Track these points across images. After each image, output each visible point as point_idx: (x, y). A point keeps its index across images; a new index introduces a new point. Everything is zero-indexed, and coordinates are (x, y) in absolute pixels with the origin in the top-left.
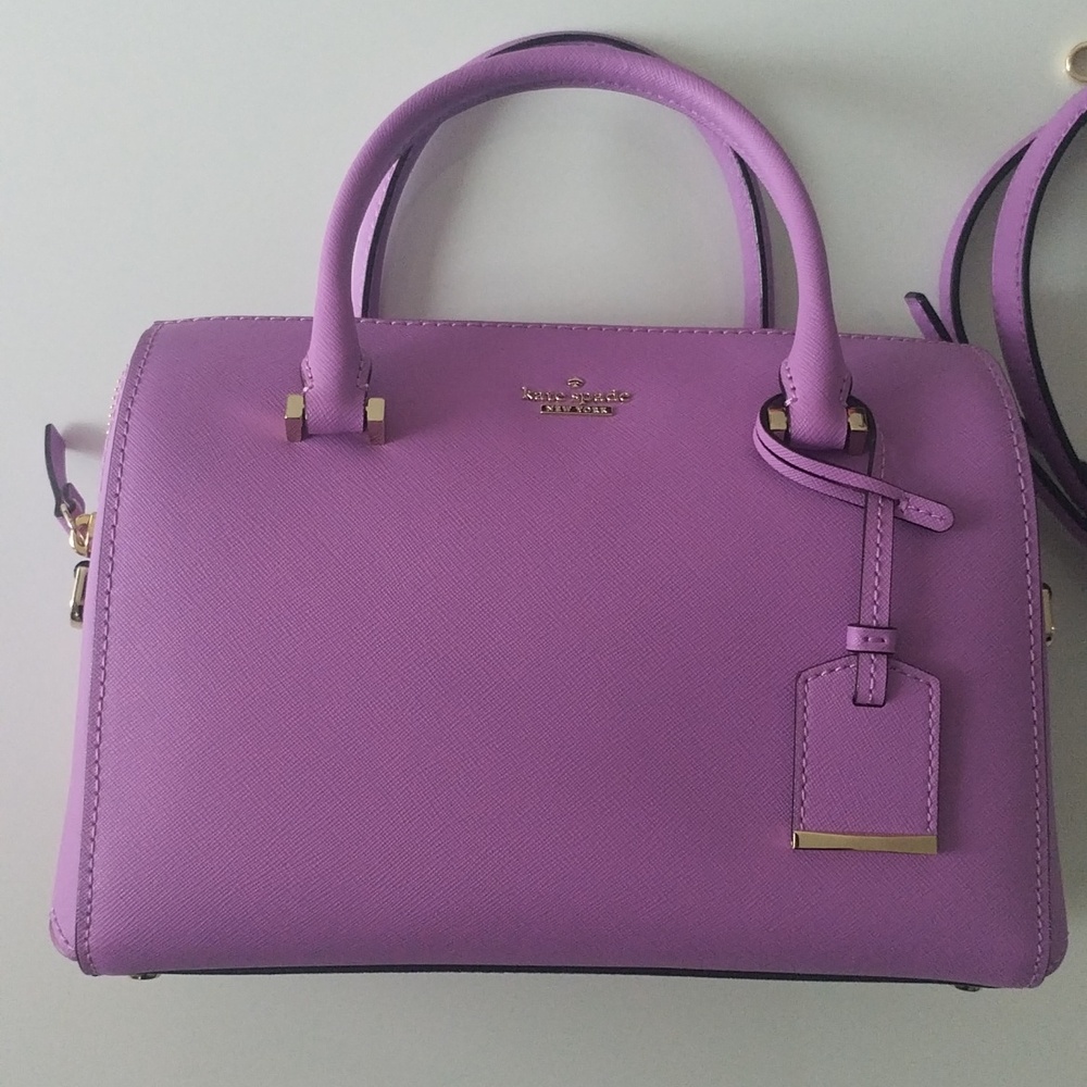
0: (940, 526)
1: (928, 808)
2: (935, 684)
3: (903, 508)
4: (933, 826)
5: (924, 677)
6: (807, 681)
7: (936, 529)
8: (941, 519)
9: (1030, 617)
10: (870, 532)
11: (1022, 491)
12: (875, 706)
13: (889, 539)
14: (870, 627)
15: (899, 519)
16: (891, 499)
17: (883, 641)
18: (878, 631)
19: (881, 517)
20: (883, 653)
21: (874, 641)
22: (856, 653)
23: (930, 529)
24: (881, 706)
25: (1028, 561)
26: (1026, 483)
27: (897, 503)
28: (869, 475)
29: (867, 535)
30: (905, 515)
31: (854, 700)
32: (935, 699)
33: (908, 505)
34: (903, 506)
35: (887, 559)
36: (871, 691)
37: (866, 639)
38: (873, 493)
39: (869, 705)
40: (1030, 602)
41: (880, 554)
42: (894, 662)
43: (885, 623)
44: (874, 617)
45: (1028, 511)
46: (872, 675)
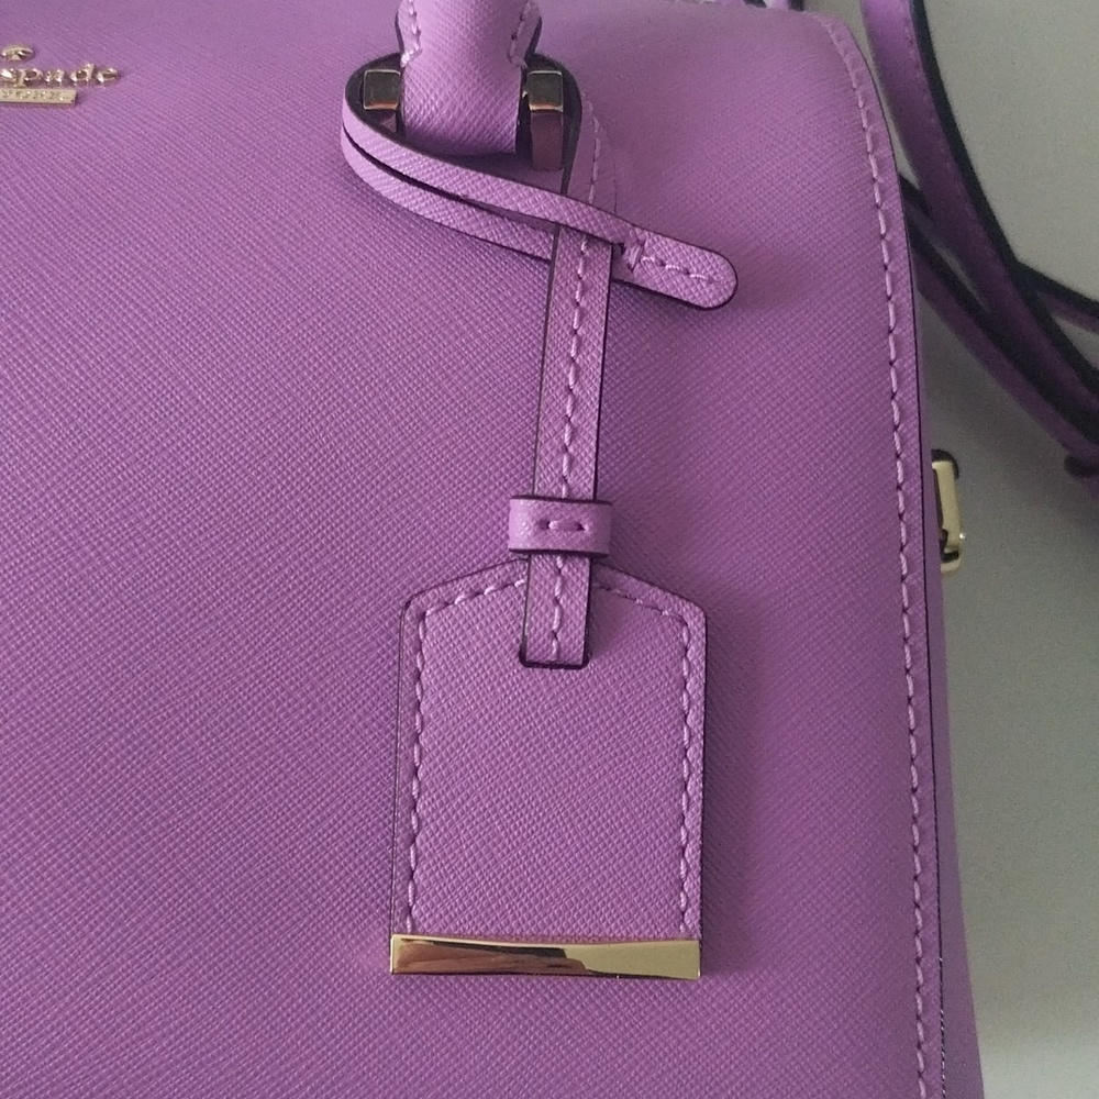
0: (706, 296)
1: (681, 882)
2: (695, 622)
3: (632, 260)
4: (692, 919)
5: (670, 605)
6: (422, 616)
7: (700, 302)
8: (710, 281)
9: (899, 487)
10: (560, 305)
11: (883, 237)
12: (568, 667)
13: (597, 319)
14: (551, 499)
15: (621, 283)
16: (606, 242)
17: (581, 528)
18: (568, 506)
19: (584, 278)
20: (581, 555)
21: (560, 528)
22: (528, 554)
23: (687, 304)
24: (578, 668)
25: (893, 374)
26: (890, 221)
27: (618, 250)
28: (563, 192)
29: (553, 313)
30: (638, 276)
31: (522, 656)
32: (696, 653)
33: (643, 253)
34: (631, 256)
35: (592, 359)
36: (554, 635)
37: (543, 524)
38: (567, 226)
39: (553, 666)
40: (898, 456)
41: (578, 351)
42: (605, 573)
43: (587, 490)
44: (564, 480)
45: (893, 276)
46: (556, 601)
